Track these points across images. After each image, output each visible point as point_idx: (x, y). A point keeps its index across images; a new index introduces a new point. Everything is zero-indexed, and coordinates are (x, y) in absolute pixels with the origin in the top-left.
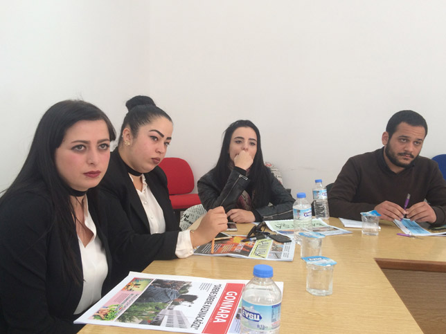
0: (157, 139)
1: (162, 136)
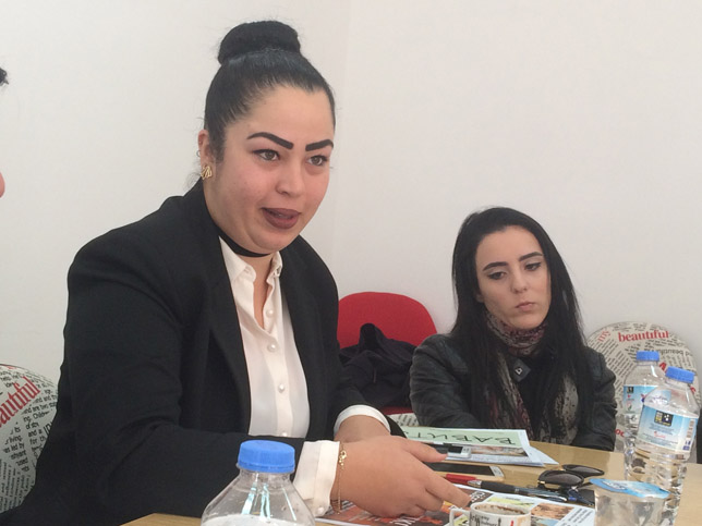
0: (278, 155)
1: (289, 145)
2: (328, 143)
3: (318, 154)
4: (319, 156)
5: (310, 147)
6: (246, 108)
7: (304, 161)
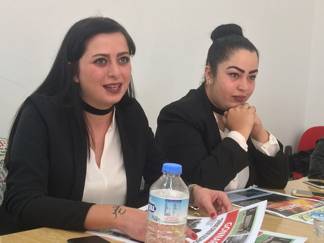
2: (256, 71)
3: (252, 75)
4: (252, 76)
5: (250, 72)
6: (226, 57)
7: (247, 78)
